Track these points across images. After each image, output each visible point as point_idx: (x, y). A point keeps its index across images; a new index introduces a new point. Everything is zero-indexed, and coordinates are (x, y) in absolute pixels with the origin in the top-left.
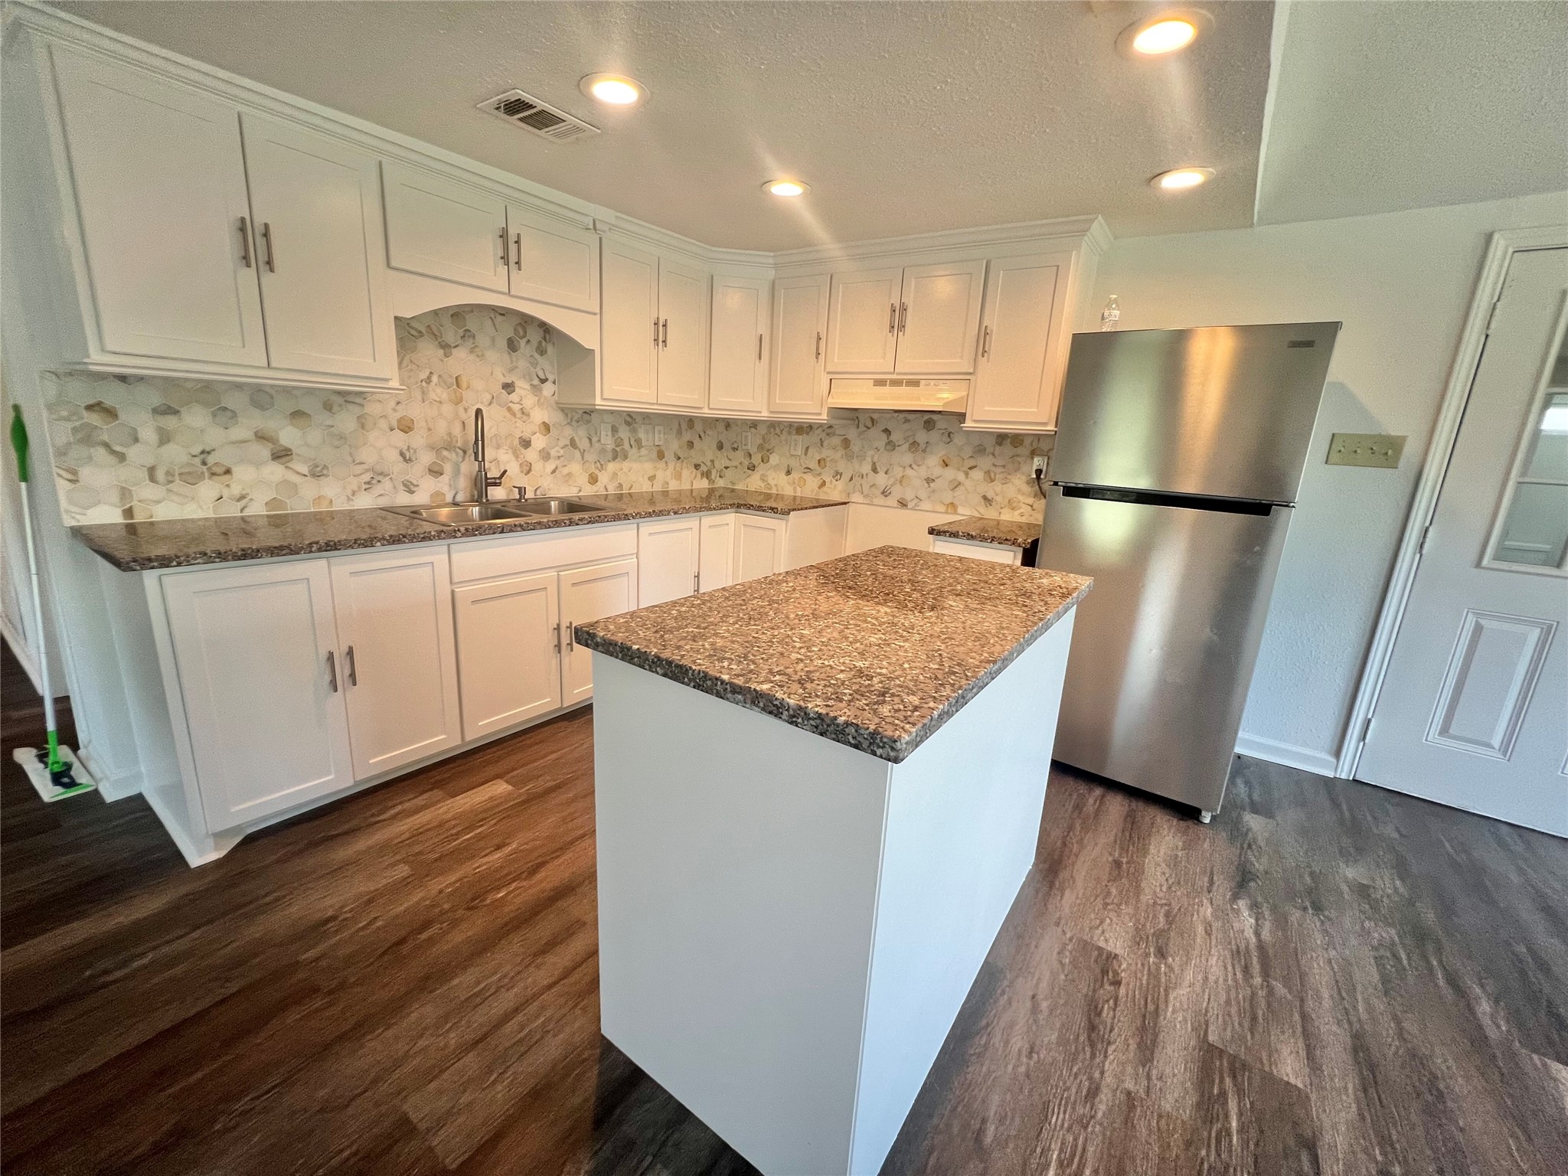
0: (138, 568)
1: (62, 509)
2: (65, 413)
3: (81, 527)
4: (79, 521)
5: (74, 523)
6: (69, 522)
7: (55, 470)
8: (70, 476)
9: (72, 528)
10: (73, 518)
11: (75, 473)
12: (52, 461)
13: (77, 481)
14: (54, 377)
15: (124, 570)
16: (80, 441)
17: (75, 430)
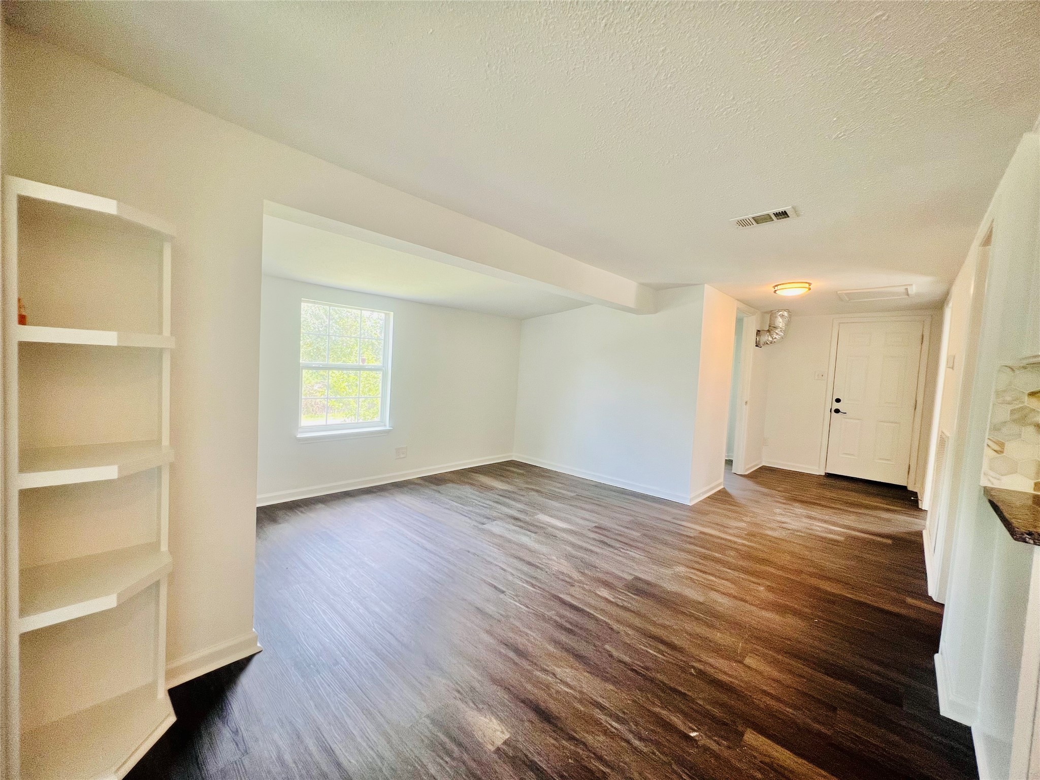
0: (1032, 542)
1: (983, 470)
2: (1008, 399)
3: (992, 489)
4: (993, 484)
5: (989, 485)
6: (985, 482)
7: (987, 441)
8: (997, 448)
9: (985, 488)
10: (989, 480)
11: (1002, 445)
12: (987, 434)
13: (1002, 452)
14: (1009, 369)
15: (1016, 539)
16: (1014, 421)
17: (1013, 412)
